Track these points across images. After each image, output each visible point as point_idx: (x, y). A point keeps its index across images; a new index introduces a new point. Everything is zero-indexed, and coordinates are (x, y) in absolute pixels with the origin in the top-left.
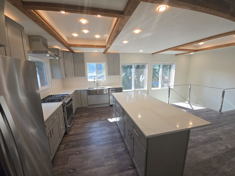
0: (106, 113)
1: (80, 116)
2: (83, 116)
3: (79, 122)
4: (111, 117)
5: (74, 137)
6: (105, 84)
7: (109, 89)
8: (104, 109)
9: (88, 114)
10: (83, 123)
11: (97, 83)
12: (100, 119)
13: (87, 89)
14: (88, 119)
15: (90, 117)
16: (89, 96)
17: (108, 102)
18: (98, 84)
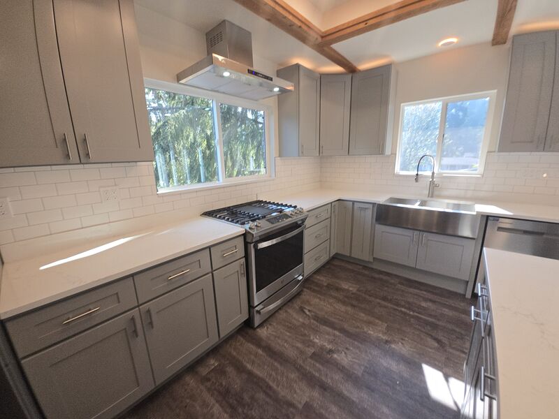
0: (435, 327)
1: (329, 287)
2: (338, 289)
3: (310, 305)
4: (450, 369)
5: (256, 355)
6: (469, 194)
7: (487, 218)
8: (434, 302)
9: (355, 291)
10: (316, 318)
11: (432, 183)
12: (387, 342)
13: (382, 199)
14: (343, 308)
15: (353, 306)
16: (380, 228)
17: (466, 275)
18: (434, 189)
